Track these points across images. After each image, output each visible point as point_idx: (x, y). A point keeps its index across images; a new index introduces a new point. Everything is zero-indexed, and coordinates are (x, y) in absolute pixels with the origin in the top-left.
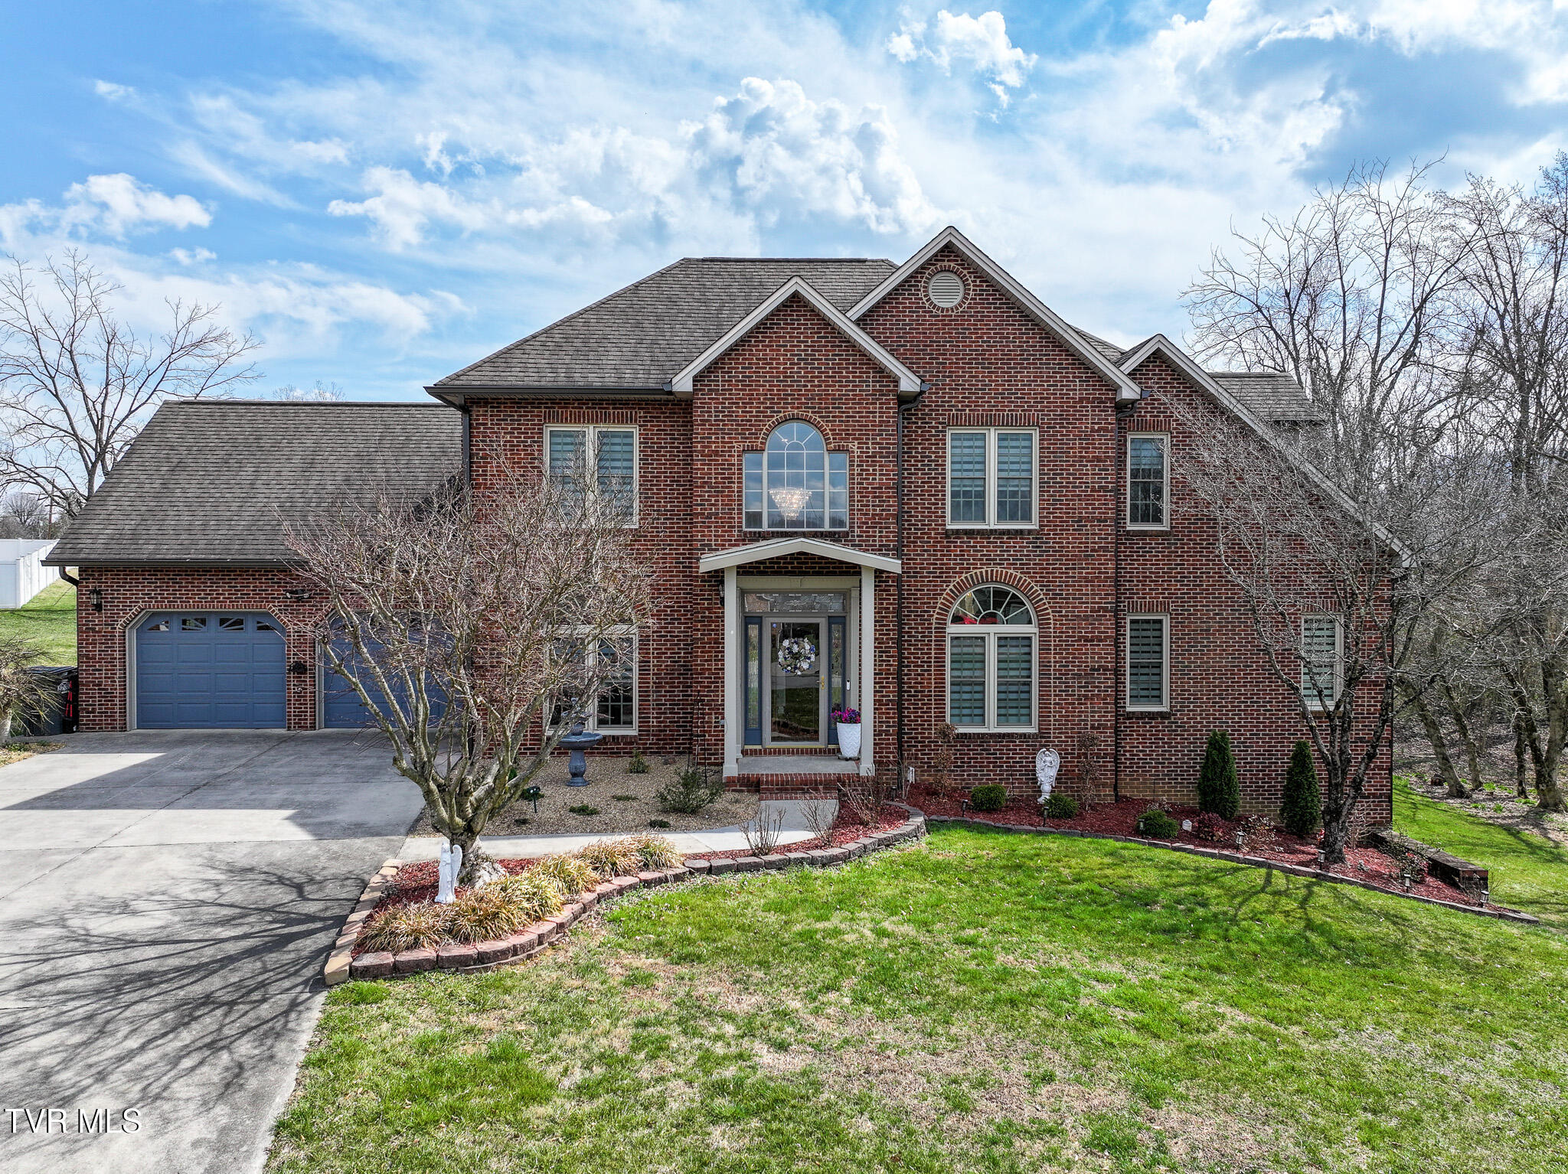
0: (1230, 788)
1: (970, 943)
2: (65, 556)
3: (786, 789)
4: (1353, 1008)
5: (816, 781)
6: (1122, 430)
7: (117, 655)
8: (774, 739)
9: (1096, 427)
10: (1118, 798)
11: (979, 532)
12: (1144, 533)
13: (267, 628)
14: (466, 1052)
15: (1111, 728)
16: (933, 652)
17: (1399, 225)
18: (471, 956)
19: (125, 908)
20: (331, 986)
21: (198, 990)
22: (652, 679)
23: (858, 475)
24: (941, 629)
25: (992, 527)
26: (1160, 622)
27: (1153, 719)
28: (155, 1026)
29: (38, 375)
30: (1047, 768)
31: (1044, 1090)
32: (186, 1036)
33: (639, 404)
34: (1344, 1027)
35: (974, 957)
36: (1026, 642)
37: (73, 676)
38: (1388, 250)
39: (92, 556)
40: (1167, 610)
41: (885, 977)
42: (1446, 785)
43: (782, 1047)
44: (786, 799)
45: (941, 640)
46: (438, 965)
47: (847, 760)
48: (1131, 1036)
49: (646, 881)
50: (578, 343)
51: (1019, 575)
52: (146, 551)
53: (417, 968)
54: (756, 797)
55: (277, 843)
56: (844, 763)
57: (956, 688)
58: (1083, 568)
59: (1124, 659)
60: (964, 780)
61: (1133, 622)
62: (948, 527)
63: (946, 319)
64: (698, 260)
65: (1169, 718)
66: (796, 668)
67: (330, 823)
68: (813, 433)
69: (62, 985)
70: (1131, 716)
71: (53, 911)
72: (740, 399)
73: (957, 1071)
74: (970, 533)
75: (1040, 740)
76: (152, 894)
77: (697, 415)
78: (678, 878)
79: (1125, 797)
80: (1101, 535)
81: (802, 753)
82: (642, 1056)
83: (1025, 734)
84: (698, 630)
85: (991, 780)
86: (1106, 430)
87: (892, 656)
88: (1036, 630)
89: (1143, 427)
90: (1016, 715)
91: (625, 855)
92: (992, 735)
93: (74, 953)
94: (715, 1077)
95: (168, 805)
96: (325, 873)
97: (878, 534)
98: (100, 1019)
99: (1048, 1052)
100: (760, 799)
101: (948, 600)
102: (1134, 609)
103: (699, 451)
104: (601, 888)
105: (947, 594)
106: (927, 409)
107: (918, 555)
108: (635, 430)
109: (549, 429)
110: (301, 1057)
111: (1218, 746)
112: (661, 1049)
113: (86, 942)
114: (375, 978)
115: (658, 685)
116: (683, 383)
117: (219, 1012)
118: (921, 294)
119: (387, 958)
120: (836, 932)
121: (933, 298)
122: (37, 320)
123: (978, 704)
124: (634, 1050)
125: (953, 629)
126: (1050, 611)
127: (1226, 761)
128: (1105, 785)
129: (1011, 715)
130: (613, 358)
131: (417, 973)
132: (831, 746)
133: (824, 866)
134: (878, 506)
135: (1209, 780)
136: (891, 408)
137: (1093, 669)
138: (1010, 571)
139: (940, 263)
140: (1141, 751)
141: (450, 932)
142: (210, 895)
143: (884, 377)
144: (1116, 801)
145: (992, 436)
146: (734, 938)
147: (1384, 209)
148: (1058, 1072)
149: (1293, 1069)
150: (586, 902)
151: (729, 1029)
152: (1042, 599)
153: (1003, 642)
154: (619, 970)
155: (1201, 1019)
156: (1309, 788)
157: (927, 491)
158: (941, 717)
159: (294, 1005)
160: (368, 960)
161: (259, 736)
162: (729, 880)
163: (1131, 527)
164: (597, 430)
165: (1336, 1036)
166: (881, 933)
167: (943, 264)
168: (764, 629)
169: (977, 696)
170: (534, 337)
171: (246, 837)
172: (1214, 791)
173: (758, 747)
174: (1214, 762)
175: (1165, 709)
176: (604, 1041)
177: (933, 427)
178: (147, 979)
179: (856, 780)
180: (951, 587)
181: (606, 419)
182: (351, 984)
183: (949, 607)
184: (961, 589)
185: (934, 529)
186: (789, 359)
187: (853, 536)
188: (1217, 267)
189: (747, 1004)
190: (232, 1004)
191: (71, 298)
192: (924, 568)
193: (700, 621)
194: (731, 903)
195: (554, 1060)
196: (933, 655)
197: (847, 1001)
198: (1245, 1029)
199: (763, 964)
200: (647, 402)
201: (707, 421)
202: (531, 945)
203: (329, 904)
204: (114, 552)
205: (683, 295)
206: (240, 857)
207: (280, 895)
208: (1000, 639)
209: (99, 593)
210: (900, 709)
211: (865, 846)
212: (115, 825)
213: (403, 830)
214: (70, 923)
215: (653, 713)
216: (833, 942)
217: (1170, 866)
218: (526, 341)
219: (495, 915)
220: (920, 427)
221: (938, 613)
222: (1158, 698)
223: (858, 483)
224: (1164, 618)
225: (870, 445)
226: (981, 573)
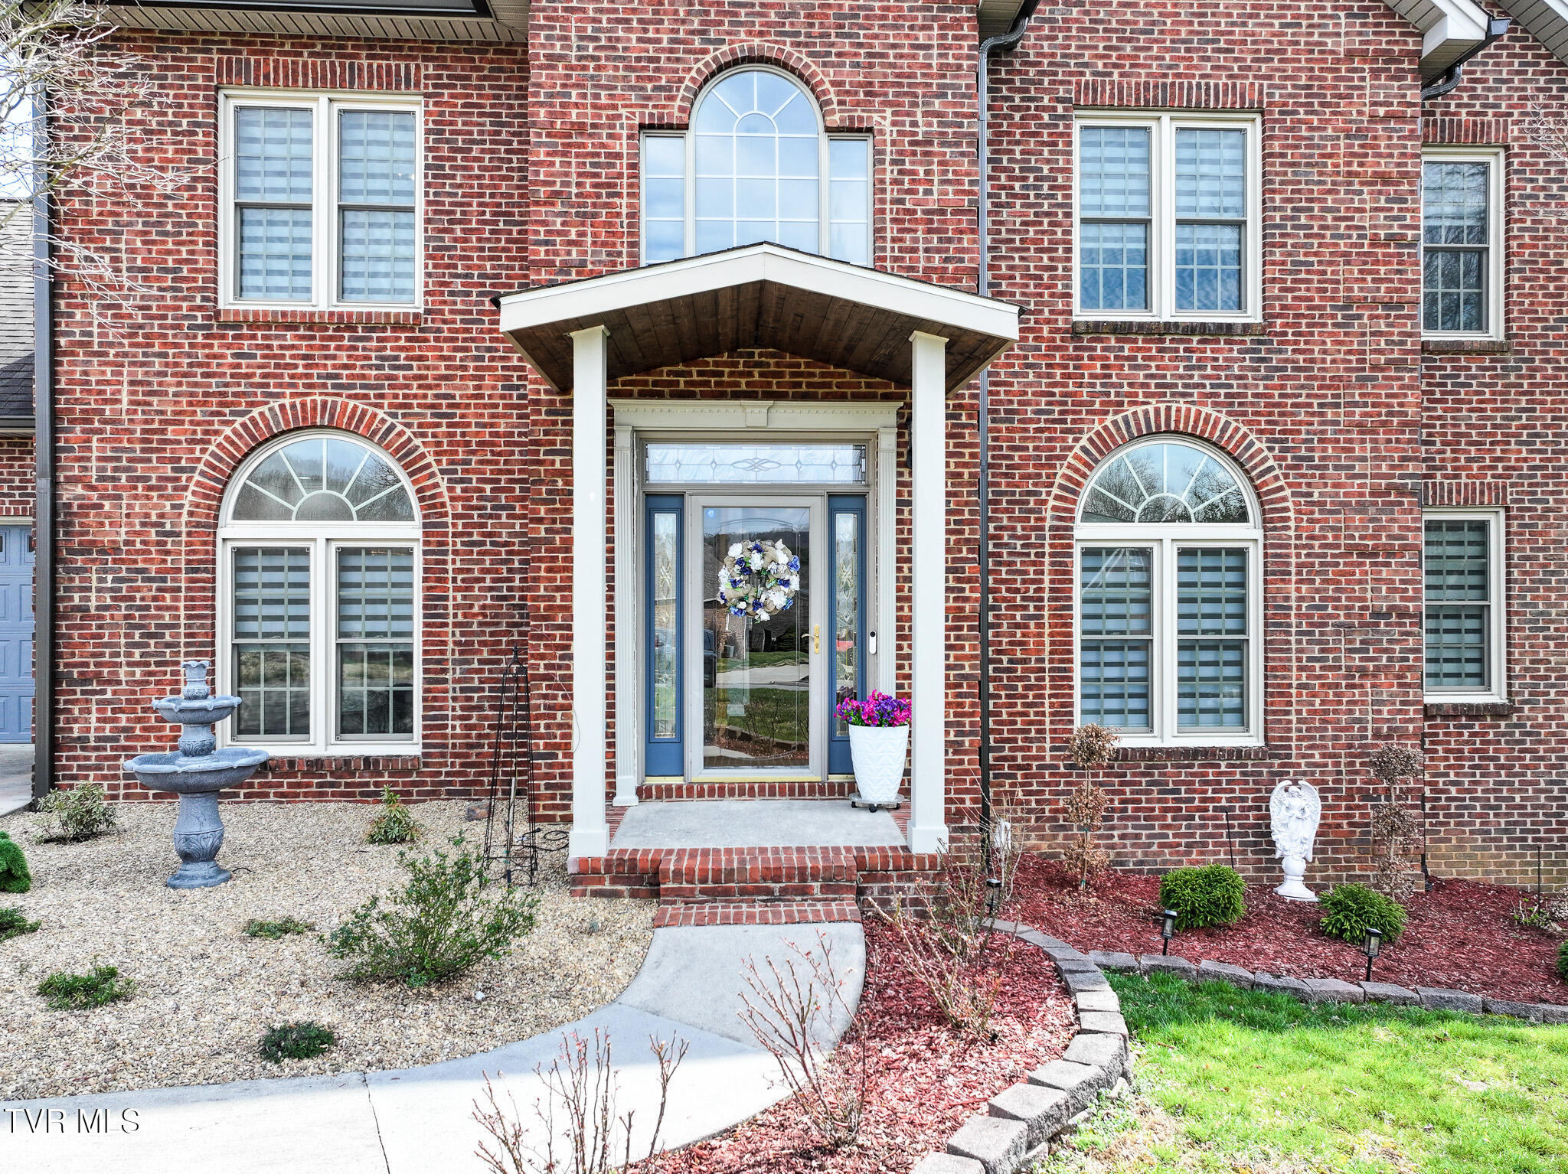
3: (727, 892)
5: (802, 870)
8: (710, 762)
10: (1430, 883)
11: (1140, 328)
12: (1454, 348)
16: (1047, 578)
22: (451, 636)
23: (895, 182)
24: (1063, 532)
25: (1167, 318)
26: (1482, 527)
27: (1477, 717)
30: (1296, 819)
33: (426, 50)
36: (1235, 561)
40: (1497, 497)
44: (726, 921)
45: (1063, 551)
47: (872, 809)
51: (1224, 418)
54: (650, 912)
56: (866, 816)
57: (1092, 656)
58: (1356, 404)
60: (1113, 847)
61: (1431, 525)
62: (1076, 317)
65: (1507, 717)
66: (757, 605)
68: (795, 92)
70: (1431, 713)
74: (1122, 330)
75: (1269, 762)
81: (772, 793)
83: (1239, 751)
84: (540, 521)
85: (1170, 845)
87: (969, 580)
88: (1259, 534)
89: (1454, 132)
90: (1217, 710)
92: (1171, 753)
100: (658, 923)
101: (1077, 471)
102: (1438, 497)
103: (542, 125)
105: (1076, 457)
106: (1032, 71)
107: (1015, 375)
109: (232, 103)
115: (465, 648)
123: (1136, 689)
125: (1087, 532)
126: (1287, 492)
129: (1203, 711)
132: (836, 779)
134: (938, 251)
136: (964, 37)
137: (1377, 614)
138: (1205, 410)
140: (1453, 783)
144: (1427, 889)
145: (1166, 132)
152: (1271, 469)
153: (1188, 560)
157: (1034, 241)
158: (1064, 713)
163: (1427, 334)
164: (336, 106)
168: (687, 519)
169: (1134, 672)
173: (672, 781)
175: (1497, 695)
177: (1045, 109)
179: (904, 862)
180: (1084, 442)
181: (351, 80)
183: (1079, 484)
184: (1102, 447)
185: (1048, 321)
192: (1028, 403)
193: (544, 502)
196: (1047, 585)
200: (442, 45)
201: (561, 57)
208: (1183, 553)
210: (984, 696)
215: (453, 709)
220: (1018, 109)
221: (1057, 498)
222: (1482, 678)
223: (894, 201)
224: (1491, 518)
225: (919, 118)
226: (1146, 413)
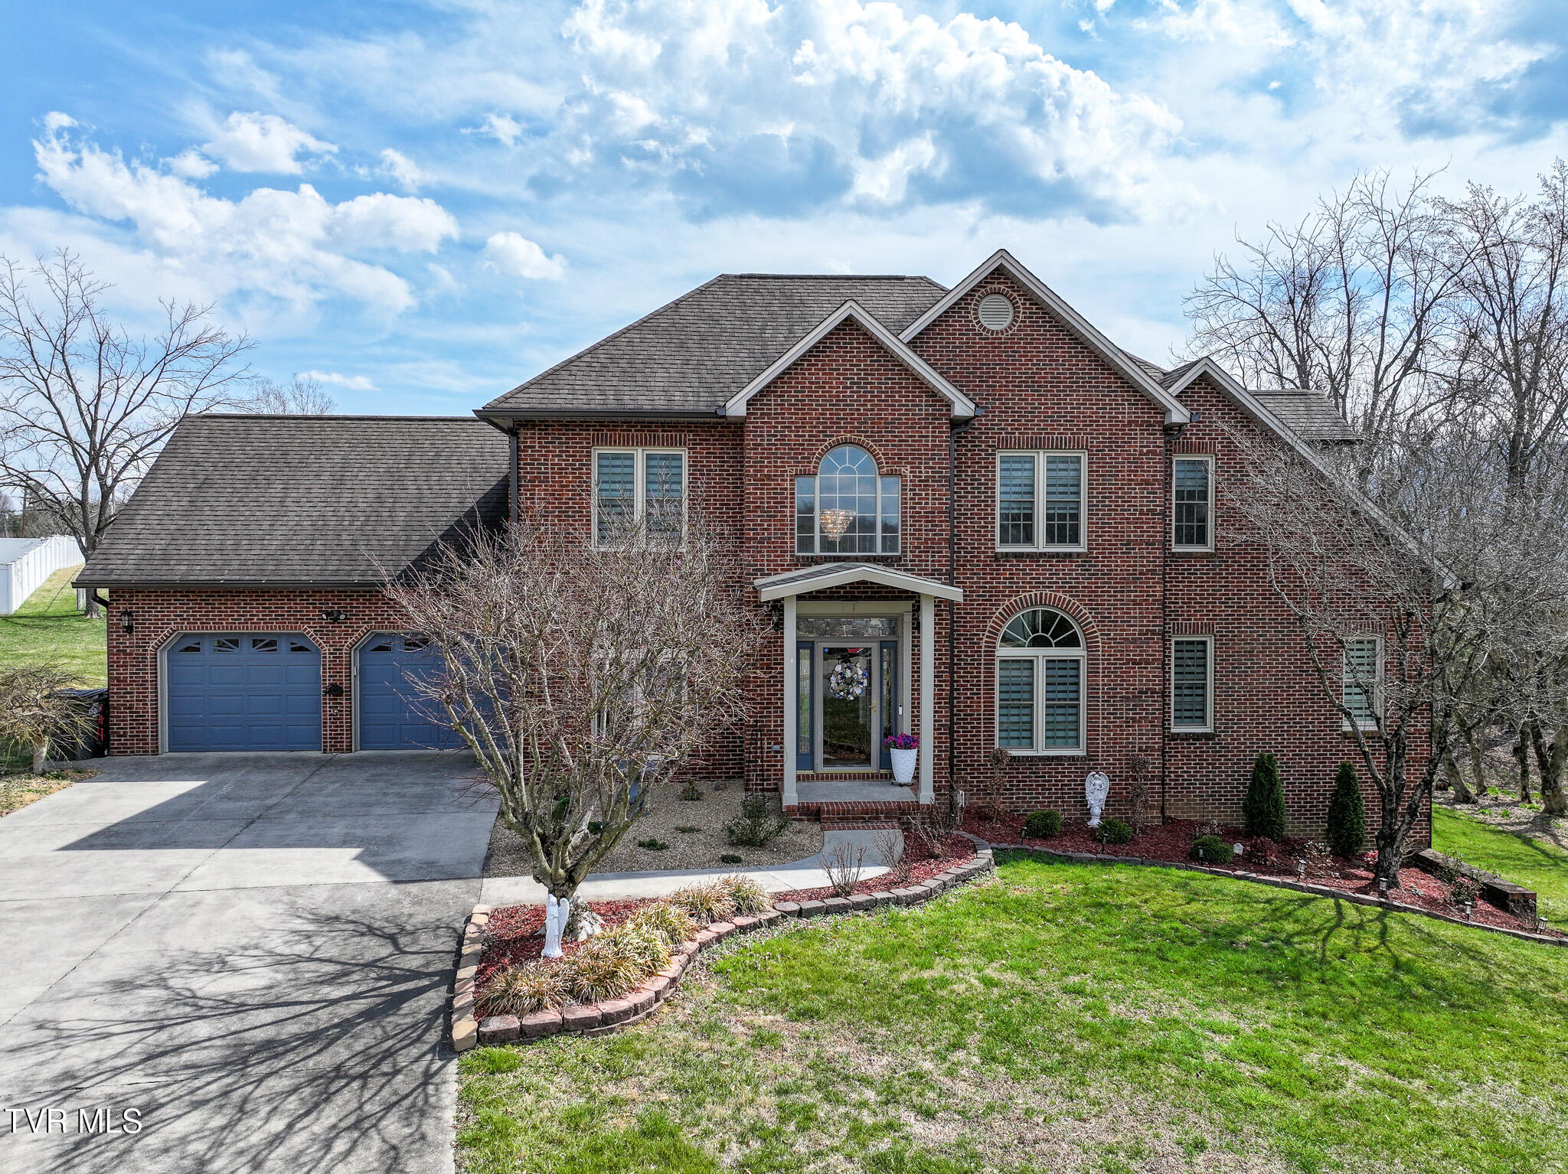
0: (1277, 811)
1: (1080, 992)
2: (95, 578)
3: (847, 818)
4: (1466, 1057)
5: (877, 810)
6: (1169, 452)
7: (149, 677)
8: (827, 762)
9: (1145, 450)
10: (1166, 820)
11: (1029, 555)
12: (1189, 555)
13: (301, 649)
14: (618, 1125)
15: (1158, 750)
16: (982, 675)
17: (1401, 234)
18: (596, 1017)
19: (220, 964)
20: (460, 1053)
21: (326, 1060)
23: (911, 499)
24: (990, 653)
25: (1042, 550)
26: (1204, 643)
27: (1198, 739)
28: (292, 1103)
29: (30, 377)
30: (1097, 790)
31: (1200, 1159)
32: (330, 1115)
33: (689, 427)
34: (1465, 1080)
35: (1087, 1008)
36: (1073, 665)
37: (103, 699)
38: (1391, 259)
39: (124, 578)
40: (1210, 629)
41: (1005, 1032)
42: (1451, 790)
43: (928, 1114)
44: (849, 829)
45: (990, 663)
46: (564, 1028)
47: (901, 785)
48: (1265, 1095)
49: (741, 927)
50: (623, 363)
51: (1068, 598)
52: (178, 572)
53: (543, 1032)
54: (817, 827)
55: (354, 885)
56: (898, 789)
57: (1004, 711)
58: (1132, 591)
59: (1169, 680)
60: (1013, 803)
61: (1177, 643)
62: (997, 550)
63: (995, 342)
64: (735, 277)
65: (1213, 739)
66: (848, 693)
67: (400, 862)
68: (866, 456)
69: (186, 1057)
70: (1175, 737)
71: (149, 970)
72: (793, 423)
73: (1111, 1139)
74: (1019, 556)
75: (1088, 764)
76: (245, 948)
77: (749, 439)
78: (771, 922)
79: (1170, 818)
80: (1148, 559)
81: (854, 778)
82: (792, 1127)
83: (1073, 757)
85: (1040, 802)
86: (1154, 453)
87: (945, 681)
88: (1085, 653)
89: (1188, 448)
90: (1064, 738)
91: (718, 901)
92: (1041, 758)
93: (188, 1019)
94: (872, 1151)
95: (228, 843)
96: (413, 921)
97: (930, 559)
98: (236, 1096)
99: (1192, 1117)
100: (823, 829)
101: (997, 624)
102: (1179, 630)
103: (751, 476)
104: (703, 936)
105: (997, 617)
106: (977, 432)
107: (968, 578)
108: (684, 453)
109: (597, 452)
110: (453, 1136)
111: (1264, 768)
112: (809, 1119)
113: (196, 1007)
114: (502, 1043)
116: (737, 407)
117: (355, 1085)
118: (971, 317)
119: (512, 1022)
120: (943, 983)
121: (982, 321)
122: (28, 321)
123: (1027, 727)
124: (783, 1120)
125: (1004, 652)
126: (1098, 633)
127: (1273, 784)
128: (1152, 807)
129: (1059, 738)
130: (660, 379)
131: (544, 1037)
132: (882, 771)
133: (908, 905)
134: (931, 530)
135: (1256, 802)
136: (944, 432)
137: (1141, 692)
138: (1059, 594)
139: (989, 286)
140: (1185, 772)
141: (571, 992)
142: (303, 948)
143: (936, 401)
144: (1163, 823)
145: (1041, 458)
146: (843, 990)
147: (1387, 217)
148: (1208, 1138)
149: (1433, 1130)
150: (690, 952)
151: (870, 1095)
152: (1090, 622)
153: (1051, 665)
154: (742, 1029)
155: (1326, 1074)
156: (1355, 809)
157: (977, 514)
158: (990, 738)
159: (428, 1077)
160: (495, 1024)
161: (296, 760)
162: (822, 925)
163: (1176, 549)
164: (646, 452)
165: (1460, 1091)
166: (989, 983)
167: (993, 286)
168: (816, 653)
169: (1025, 719)
170: (579, 357)
171: (322, 879)
172: (1261, 812)
173: (810, 772)
174: (1261, 783)
175: (1208, 729)
176: (751, 1111)
177: (983, 450)
178: (271, 1048)
179: (917, 806)
180: (1000, 610)
181: (655, 442)
182: (482, 1051)
183: (998, 630)
184: (1009, 611)
185: (983, 552)
186: (841, 383)
187: (905, 561)
188: (1221, 274)
189: (878, 1066)
190: (364, 1076)
191: (63, 297)
192: (974, 592)
194: (831, 951)
195: (706, 1133)
196: (982, 679)
197: (976, 1060)
198: (1372, 1085)
199: (882, 1020)
200: (698, 425)
201: (760, 445)
202: (650, 1003)
203: (430, 957)
204: (145, 572)
205: (724, 313)
206: (320, 901)
207: (376, 949)
208: (1048, 661)
209: (130, 614)
210: (952, 732)
211: (945, 883)
212: (182, 866)
213: (477, 869)
214: (171, 983)
216: (944, 993)
217: (1243, 898)
218: (571, 361)
219: (614, 974)
220: (970, 450)
221: (988, 637)
222: (1202, 719)
223: (911, 508)
224: (1208, 639)
225: (923, 470)
226: (1030, 596)
